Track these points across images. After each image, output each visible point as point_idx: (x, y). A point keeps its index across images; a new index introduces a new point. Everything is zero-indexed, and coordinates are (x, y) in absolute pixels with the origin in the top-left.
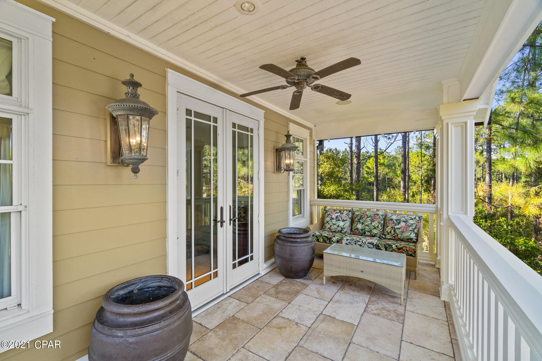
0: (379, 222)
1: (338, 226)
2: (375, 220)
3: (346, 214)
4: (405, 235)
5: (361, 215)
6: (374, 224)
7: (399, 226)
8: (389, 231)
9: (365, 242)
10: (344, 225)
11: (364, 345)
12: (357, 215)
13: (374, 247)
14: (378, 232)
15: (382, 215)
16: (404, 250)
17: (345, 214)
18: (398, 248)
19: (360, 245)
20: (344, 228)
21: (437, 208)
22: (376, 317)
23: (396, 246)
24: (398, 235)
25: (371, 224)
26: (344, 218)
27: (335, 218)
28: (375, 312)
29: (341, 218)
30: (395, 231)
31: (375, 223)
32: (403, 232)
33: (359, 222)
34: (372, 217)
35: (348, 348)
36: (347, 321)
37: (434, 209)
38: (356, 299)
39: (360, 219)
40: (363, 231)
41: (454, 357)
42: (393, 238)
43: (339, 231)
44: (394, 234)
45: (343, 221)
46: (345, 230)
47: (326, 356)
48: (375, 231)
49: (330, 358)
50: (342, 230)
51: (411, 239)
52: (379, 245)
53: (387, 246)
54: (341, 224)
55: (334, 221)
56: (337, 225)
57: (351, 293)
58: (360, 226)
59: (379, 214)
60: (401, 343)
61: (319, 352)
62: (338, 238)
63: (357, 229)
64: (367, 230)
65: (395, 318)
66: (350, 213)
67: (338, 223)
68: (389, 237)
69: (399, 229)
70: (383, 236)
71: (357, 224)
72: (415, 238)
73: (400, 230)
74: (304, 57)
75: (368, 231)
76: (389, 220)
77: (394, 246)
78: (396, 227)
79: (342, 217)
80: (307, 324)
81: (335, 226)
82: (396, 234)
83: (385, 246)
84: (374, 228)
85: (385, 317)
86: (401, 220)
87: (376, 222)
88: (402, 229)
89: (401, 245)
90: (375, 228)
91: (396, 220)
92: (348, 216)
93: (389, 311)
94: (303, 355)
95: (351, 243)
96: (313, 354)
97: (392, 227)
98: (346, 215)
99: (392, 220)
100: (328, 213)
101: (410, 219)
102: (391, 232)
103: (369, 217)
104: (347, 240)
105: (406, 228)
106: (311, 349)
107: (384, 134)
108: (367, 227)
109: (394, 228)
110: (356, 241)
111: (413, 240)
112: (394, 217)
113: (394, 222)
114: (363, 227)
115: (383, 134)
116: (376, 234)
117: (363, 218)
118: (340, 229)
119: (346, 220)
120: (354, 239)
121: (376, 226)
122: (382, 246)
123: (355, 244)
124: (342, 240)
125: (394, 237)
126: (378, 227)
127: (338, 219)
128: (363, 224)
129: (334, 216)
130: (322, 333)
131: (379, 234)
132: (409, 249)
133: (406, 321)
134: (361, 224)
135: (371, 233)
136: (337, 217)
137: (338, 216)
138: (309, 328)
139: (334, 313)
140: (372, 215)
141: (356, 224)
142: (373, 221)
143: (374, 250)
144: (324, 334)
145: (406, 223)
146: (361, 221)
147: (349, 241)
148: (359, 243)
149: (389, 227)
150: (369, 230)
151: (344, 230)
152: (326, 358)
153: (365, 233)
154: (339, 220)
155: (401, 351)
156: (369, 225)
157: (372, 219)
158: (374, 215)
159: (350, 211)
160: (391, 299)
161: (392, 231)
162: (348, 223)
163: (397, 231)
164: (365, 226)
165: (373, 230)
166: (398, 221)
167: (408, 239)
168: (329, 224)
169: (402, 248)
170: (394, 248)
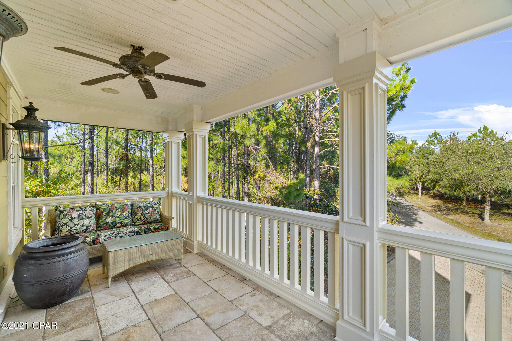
0: (128, 212)
1: (83, 226)
2: (125, 210)
3: (90, 210)
4: (153, 218)
5: (110, 208)
6: (124, 214)
7: (148, 211)
8: (139, 217)
9: (126, 232)
10: (90, 222)
11: (194, 298)
12: (105, 209)
13: (135, 235)
14: (129, 221)
15: (130, 205)
16: (160, 229)
17: (88, 210)
18: (155, 229)
19: (121, 237)
20: (90, 226)
21: (168, 193)
22: (178, 282)
23: (154, 228)
24: (147, 219)
25: (122, 214)
26: (88, 215)
27: (77, 217)
28: (173, 279)
29: (85, 216)
30: (144, 216)
31: (126, 214)
32: (151, 216)
33: (109, 215)
34: (121, 208)
35: (190, 306)
36: (167, 296)
37: (166, 194)
38: (152, 280)
39: (109, 212)
40: (114, 224)
41: (229, 274)
42: (143, 223)
43: (83, 231)
44: (144, 219)
45: (88, 218)
46: (91, 229)
47: (187, 320)
48: (126, 221)
49: (190, 319)
50: (87, 229)
51: (158, 220)
52: (140, 231)
53: (146, 230)
54: (86, 222)
55: (76, 221)
56: (81, 224)
57: (142, 279)
58: (109, 220)
59: (127, 204)
60: (207, 284)
61: (180, 323)
62: (93, 238)
63: (107, 223)
64: (118, 221)
65: (188, 275)
66: (94, 209)
67: (81, 222)
68: (139, 223)
69: (148, 213)
70: (133, 224)
71: (106, 218)
72: (160, 218)
73: (149, 215)
74: (144, 48)
75: (119, 223)
76: (137, 208)
77: (152, 228)
78: (145, 213)
79: (85, 214)
80: (143, 319)
81: (79, 227)
82: (146, 219)
83: (144, 230)
84: (124, 218)
85: (183, 278)
86: (148, 206)
87: (126, 212)
88: (151, 213)
89: (157, 226)
90: (126, 218)
91: (144, 207)
92: (93, 212)
93: (180, 274)
94: (174, 334)
95: (110, 237)
96: (178, 327)
97: (141, 214)
98: (91, 212)
99: (140, 207)
100: (65, 213)
101: (154, 204)
102: (140, 218)
103: (119, 209)
104: (105, 236)
105: (153, 212)
106: (172, 327)
107: (117, 128)
108: (118, 219)
109: (144, 214)
110: (116, 234)
111: (159, 221)
112: (141, 205)
113: (142, 209)
114: (114, 220)
115: (115, 127)
116: (127, 223)
117: (112, 211)
118: (85, 228)
119: (91, 217)
120: (112, 233)
121: (127, 215)
122: (142, 231)
123: (115, 237)
124: (99, 238)
125: (144, 221)
126: (128, 216)
127: (81, 217)
128: (112, 216)
129: (75, 215)
130: (163, 314)
131: (130, 222)
132: (164, 227)
133: (194, 273)
134: (110, 218)
135: (122, 224)
136: (79, 216)
137: (80, 214)
138: (149, 319)
139: (151, 298)
140: (121, 207)
141: (104, 219)
142: (123, 211)
143: (136, 236)
144: (165, 313)
145: (153, 208)
146: (110, 214)
147: (107, 237)
148: (120, 235)
149: (139, 214)
150: (120, 221)
151: (89, 228)
152: (187, 322)
153: (116, 225)
154: (83, 218)
155: (212, 287)
156: (120, 217)
157: (122, 210)
158: (123, 205)
159: (93, 207)
160: (173, 267)
161: (142, 217)
162: (93, 220)
163: (147, 216)
164: (116, 218)
165: (124, 221)
166: (146, 208)
167: (155, 221)
168: (67, 226)
169: (158, 228)
170: (152, 230)
